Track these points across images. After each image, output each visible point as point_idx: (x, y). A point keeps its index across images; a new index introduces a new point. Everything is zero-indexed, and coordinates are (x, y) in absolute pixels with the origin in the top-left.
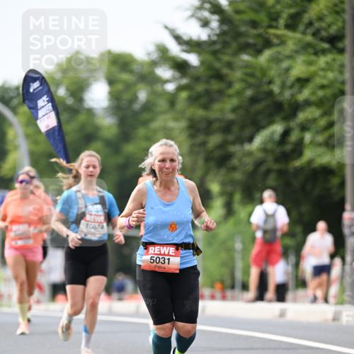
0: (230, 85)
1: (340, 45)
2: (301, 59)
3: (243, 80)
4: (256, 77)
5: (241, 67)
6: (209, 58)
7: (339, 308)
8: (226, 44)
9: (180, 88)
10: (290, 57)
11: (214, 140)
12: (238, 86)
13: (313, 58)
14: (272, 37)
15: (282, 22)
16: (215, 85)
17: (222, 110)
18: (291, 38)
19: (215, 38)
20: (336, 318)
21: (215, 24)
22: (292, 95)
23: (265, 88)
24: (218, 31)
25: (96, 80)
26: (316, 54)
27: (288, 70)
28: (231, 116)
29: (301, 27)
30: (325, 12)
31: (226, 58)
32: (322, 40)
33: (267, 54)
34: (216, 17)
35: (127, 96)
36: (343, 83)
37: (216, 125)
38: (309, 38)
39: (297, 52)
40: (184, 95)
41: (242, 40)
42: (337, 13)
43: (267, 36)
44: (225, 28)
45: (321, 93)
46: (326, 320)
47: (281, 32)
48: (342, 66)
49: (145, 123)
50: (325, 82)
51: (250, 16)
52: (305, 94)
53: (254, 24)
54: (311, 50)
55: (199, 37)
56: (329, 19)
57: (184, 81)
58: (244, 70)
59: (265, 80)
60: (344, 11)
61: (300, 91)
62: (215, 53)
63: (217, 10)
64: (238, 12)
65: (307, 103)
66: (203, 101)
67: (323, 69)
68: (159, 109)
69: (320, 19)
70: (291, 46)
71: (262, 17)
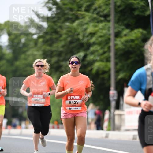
0: (61, 36)
1: (108, 19)
2: (91, 24)
3: (66, 34)
4: (72, 32)
5: (66, 28)
6: (52, 24)
7: (108, 132)
8: (59, 18)
9: (39, 37)
10: (87, 24)
11: (54, 60)
12: (64, 36)
13: (97, 24)
14: (79, 15)
15: (83, 8)
16: (54, 36)
17: (57, 47)
18: (87, 15)
19: (54, 15)
20: (107, 137)
21: (54, 10)
22: (88, 40)
23: (76, 37)
24: (55, 13)
25: (3, 34)
26: (98, 22)
27: (86, 29)
28: (61, 49)
29: (92, 11)
30: (102, 4)
31: (59, 24)
32: (101, 16)
33: (77, 22)
34: (55, 6)
35: (16, 41)
36: (110, 35)
37: (55, 53)
38: (95, 16)
39: (90, 21)
40: (41, 40)
41: (66, 16)
42: (107, 5)
43: (77, 15)
44: (59, 11)
45: (100, 39)
46: (103, 138)
47: (83, 13)
48: (109, 28)
49: (24, 52)
50: (102, 34)
51: (69, 6)
52: (93, 40)
53: (71, 9)
54: (96, 21)
55: (47, 15)
56: (103, 8)
57: (41, 34)
58: (67, 29)
59: (76, 34)
60: (110, 4)
61: (91, 39)
62: (54, 22)
63: (55, 3)
64: (64, 4)
65: (94, 43)
66: (49, 42)
67: (101, 29)
68: (30, 46)
69: (100, 7)
70: (87, 19)
71: (75, 7)
